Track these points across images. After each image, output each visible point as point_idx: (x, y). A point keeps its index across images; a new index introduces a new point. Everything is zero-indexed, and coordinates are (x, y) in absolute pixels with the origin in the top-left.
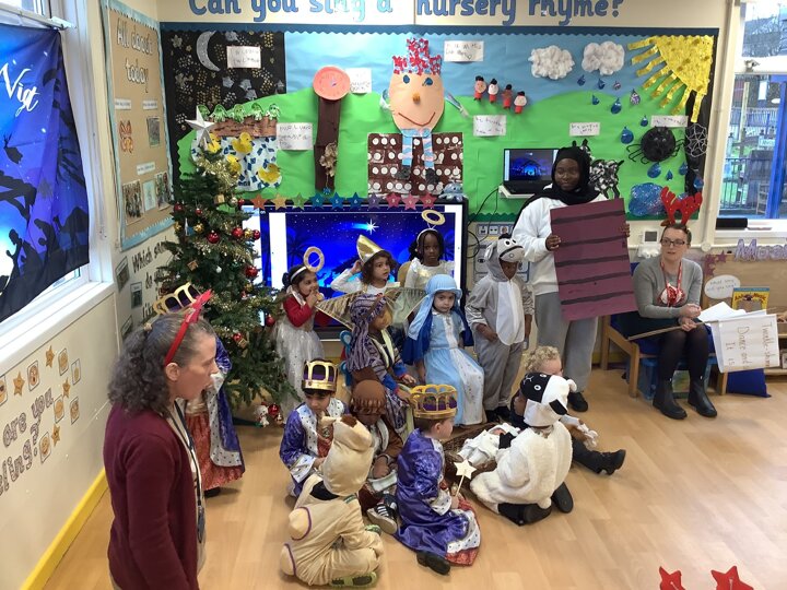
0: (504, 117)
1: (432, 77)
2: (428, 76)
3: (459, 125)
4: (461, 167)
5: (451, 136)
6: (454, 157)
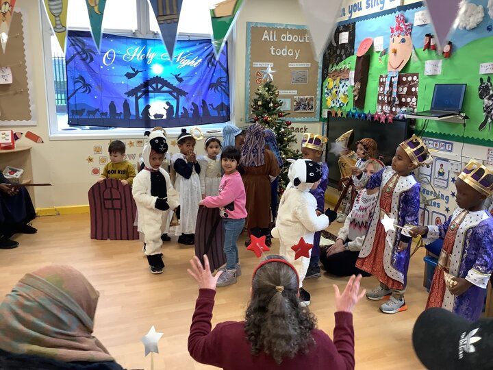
0: (441, 61)
1: (405, 37)
2: (403, 37)
3: (417, 68)
4: (417, 98)
5: (413, 75)
6: (413, 89)
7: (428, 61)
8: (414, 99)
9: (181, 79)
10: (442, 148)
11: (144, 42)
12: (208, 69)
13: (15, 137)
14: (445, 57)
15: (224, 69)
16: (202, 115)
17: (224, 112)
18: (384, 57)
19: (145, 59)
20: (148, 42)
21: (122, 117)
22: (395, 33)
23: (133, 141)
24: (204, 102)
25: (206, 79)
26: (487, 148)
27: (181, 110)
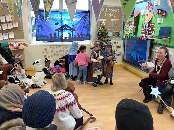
1: (151, 10)
2: (150, 10)
3: (155, 21)
5: (153, 23)
6: (153, 29)
7: (158, 19)
9: (74, 25)
11: (61, 13)
12: (83, 22)
13: (19, 45)
14: (164, 17)
15: (88, 21)
16: (81, 38)
17: (88, 36)
18: (144, 17)
19: (62, 19)
20: (63, 13)
21: (54, 38)
22: (148, 8)
23: (57, 46)
24: (81, 33)
25: (82, 25)
27: (73, 36)
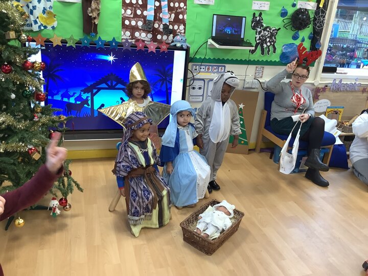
4: (185, 25)
5: (179, 2)
6: (181, 17)
8: (182, 27)
10: (215, 71)
26: (255, 66)
